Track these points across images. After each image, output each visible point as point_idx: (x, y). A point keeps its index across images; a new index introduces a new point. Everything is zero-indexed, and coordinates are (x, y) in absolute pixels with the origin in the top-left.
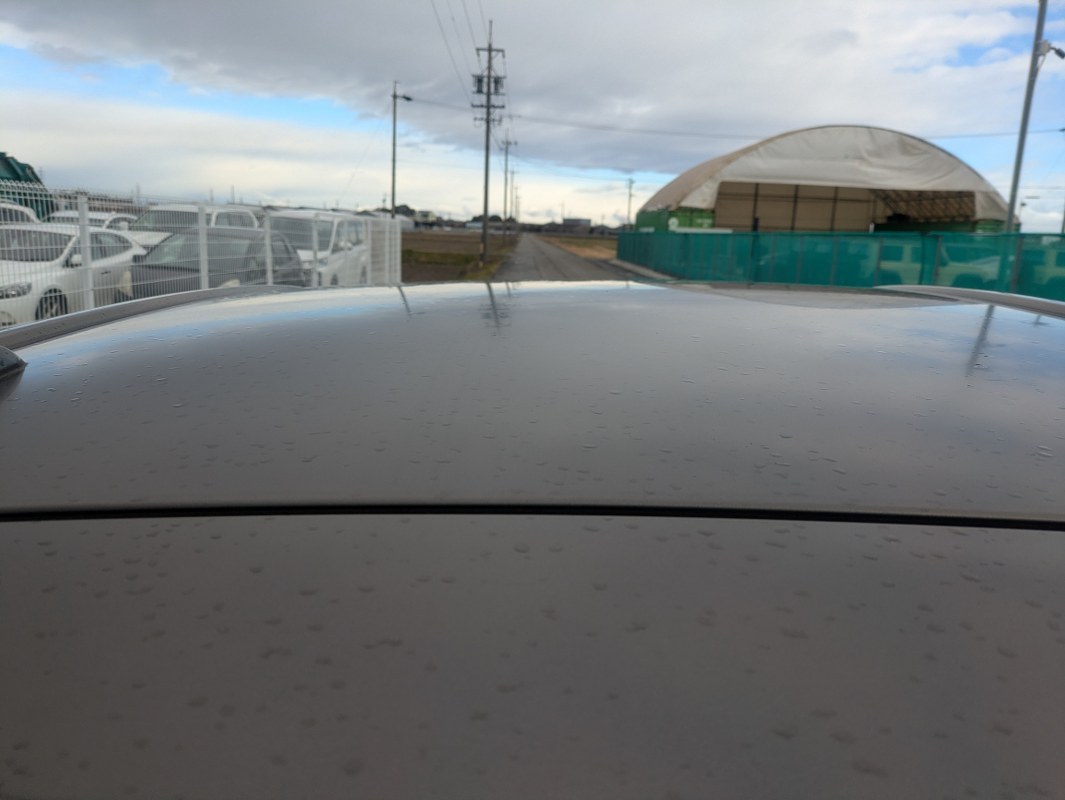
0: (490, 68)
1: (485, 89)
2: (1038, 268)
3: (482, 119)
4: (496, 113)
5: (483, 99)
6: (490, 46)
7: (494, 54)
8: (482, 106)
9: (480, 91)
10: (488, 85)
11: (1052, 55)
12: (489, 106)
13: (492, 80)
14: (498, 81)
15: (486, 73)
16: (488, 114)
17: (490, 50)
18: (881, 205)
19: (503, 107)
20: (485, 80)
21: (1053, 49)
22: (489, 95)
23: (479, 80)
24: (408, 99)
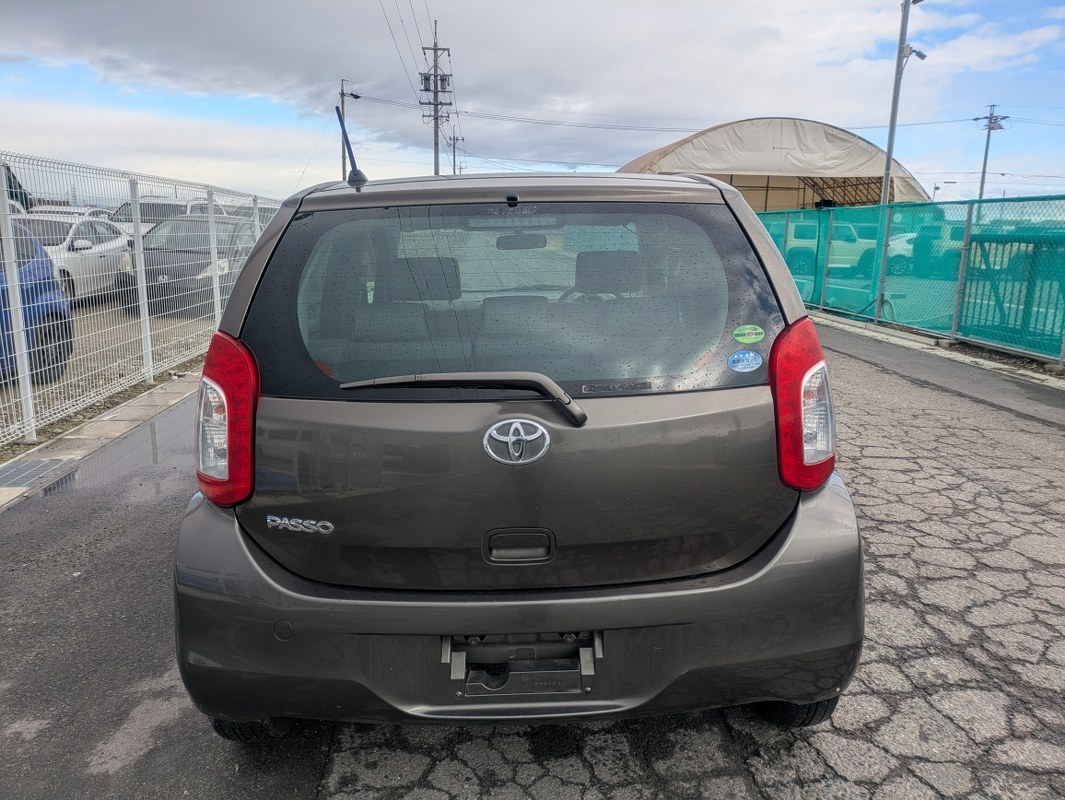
0: (436, 66)
1: (432, 87)
2: (935, 242)
3: (430, 116)
4: (443, 111)
5: (430, 96)
6: (436, 44)
7: (439, 52)
8: (430, 103)
9: (427, 89)
10: (435, 84)
11: (913, 57)
12: (436, 104)
13: (439, 78)
14: (444, 79)
15: (432, 72)
16: (436, 111)
17: (436, 49)
18: (809, 192)
19: (451, 104)
20: (432, 77)
21: (914, 51)
22: (436, 93)
23: (426, 79)
24: (356, 97)
